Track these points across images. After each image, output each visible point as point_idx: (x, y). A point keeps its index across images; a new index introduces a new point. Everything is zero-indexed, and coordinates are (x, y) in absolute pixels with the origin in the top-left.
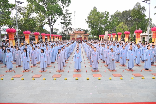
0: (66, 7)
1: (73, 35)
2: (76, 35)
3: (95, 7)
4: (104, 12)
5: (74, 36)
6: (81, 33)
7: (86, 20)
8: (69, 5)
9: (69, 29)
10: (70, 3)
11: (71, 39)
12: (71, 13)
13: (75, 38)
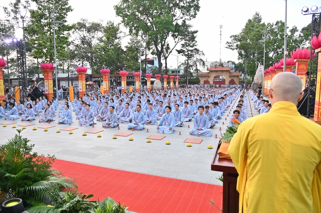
0: (190, 19)
1: (206, 76)
2: (213, 75)
3: (257, 14)
4: (275, 23)
5: (209, 77)
6: (222, 71)
7: (227, 42)
8: (195, 14)
9: (198, 64)
10: (198, 11)
11: (202, 82)
12: (196, 30)
13: (211, 80)
